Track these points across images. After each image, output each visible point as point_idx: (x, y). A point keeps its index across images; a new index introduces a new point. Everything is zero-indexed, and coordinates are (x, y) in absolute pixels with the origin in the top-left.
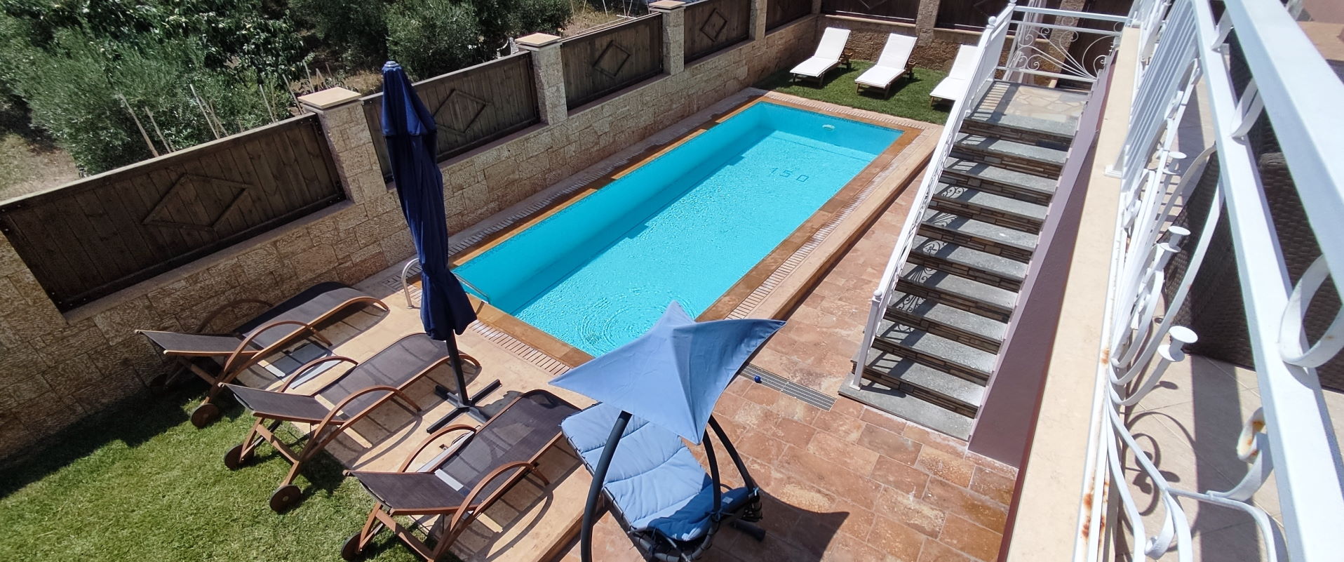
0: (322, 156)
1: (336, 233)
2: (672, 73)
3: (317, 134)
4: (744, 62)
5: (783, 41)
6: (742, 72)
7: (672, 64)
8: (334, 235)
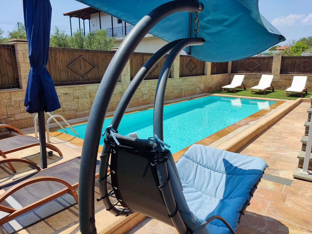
0: (12, 65)
1: (10, 101)
2: (175, 78)
3: (12, 54)
4: (203, 82)
5: (218, 79)
6: (202, 86)
7: (175, 74)
8: (8, 102)
